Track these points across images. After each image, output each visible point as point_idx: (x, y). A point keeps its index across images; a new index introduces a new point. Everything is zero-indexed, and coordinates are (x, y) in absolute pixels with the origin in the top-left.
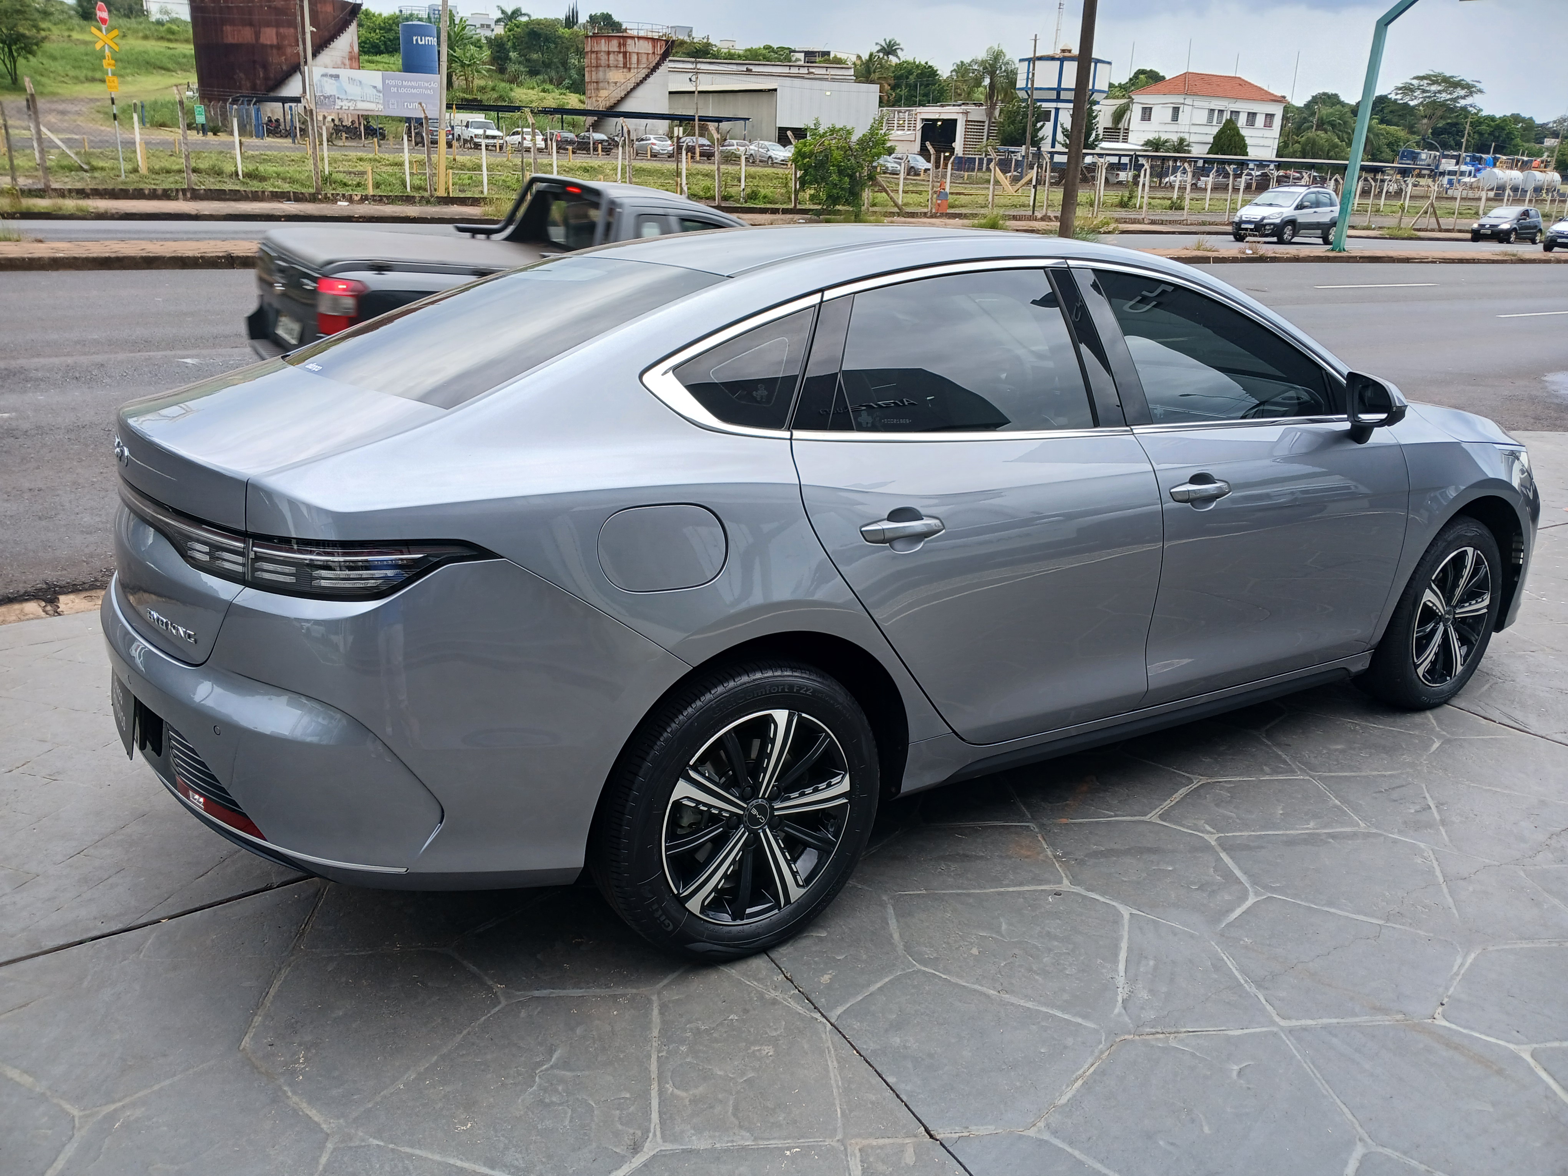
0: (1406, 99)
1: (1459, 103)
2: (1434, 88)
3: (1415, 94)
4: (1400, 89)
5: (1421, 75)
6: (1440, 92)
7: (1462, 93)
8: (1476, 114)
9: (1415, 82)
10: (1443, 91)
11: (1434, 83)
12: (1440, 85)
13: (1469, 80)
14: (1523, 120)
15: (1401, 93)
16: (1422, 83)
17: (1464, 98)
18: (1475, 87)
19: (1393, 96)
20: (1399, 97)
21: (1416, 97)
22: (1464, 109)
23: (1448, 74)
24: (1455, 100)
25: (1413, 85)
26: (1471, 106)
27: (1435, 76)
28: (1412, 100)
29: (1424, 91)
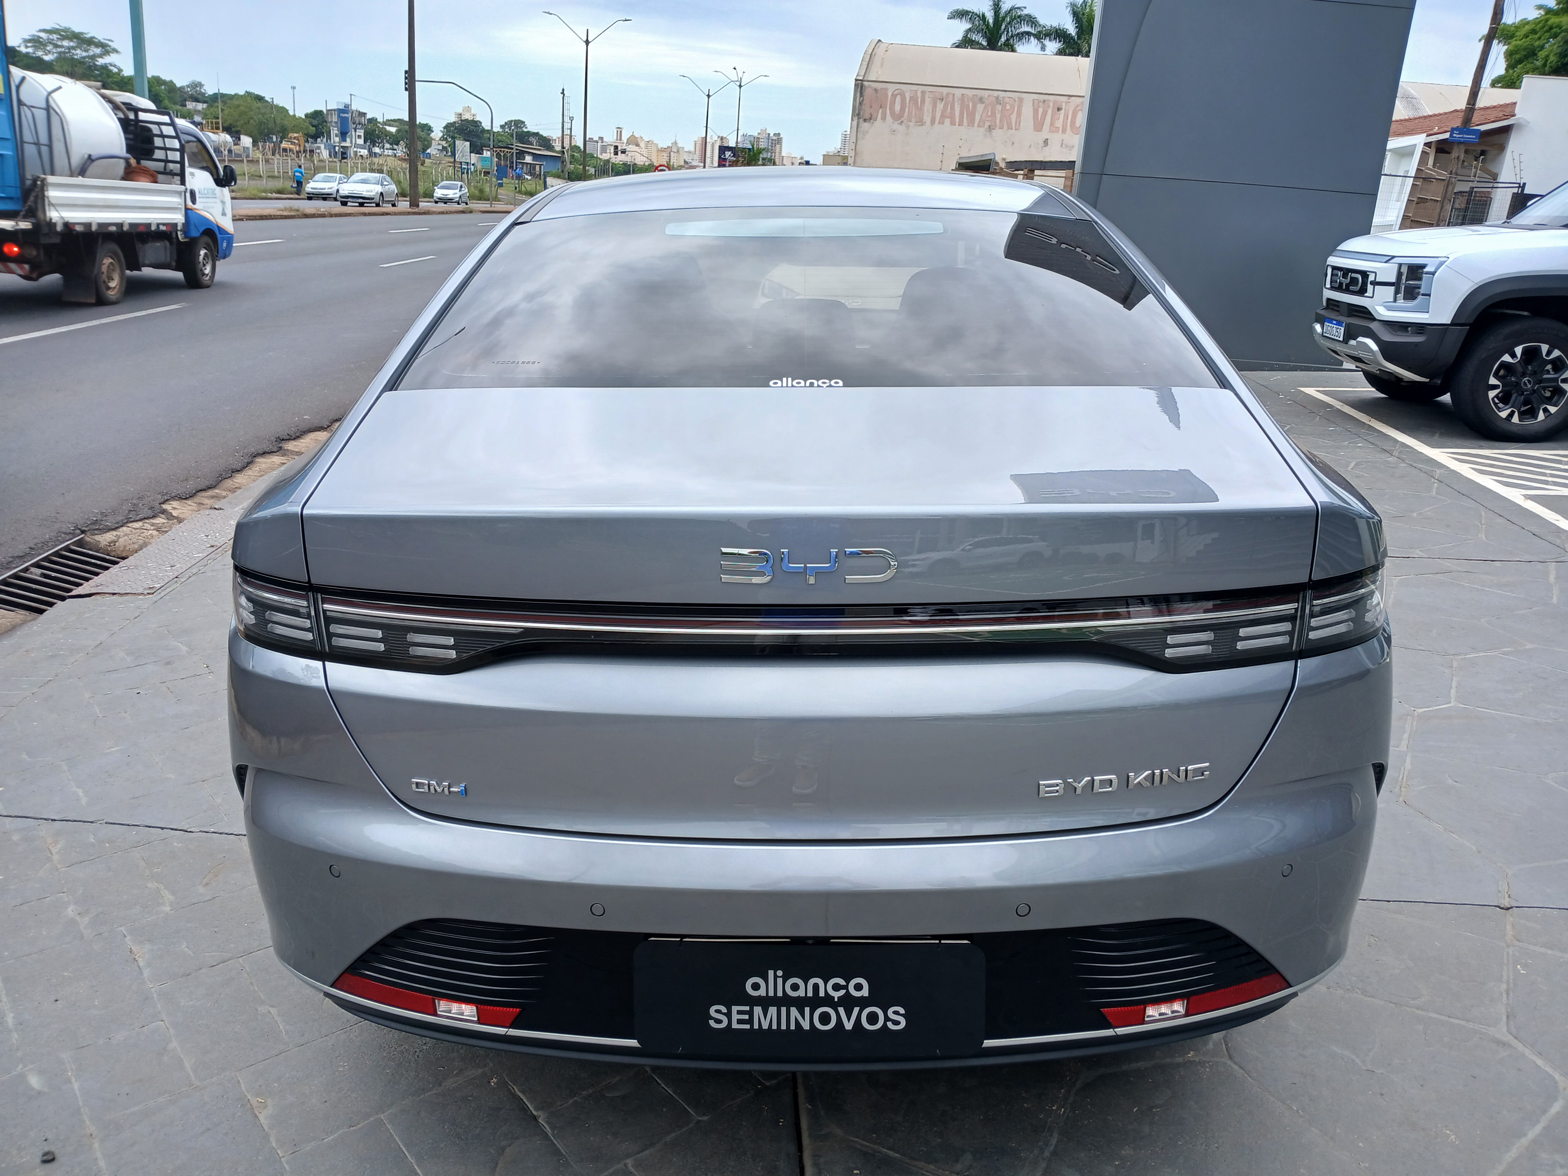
0: (40, 53)
1: (97, 61)
2: (66, 43)
3: (48, 48)
4: (29, 41)
5: (48, 28)
6: (73, 48)
7: (98, 51)
8: (118, 74)
9: (43, 35)
10: (77, 47)
11: (64, 38)
12: (72, 41)
13: (100, 36)
14: (164, 83)
15: (31, 47)
16: (51, 37)
17: (101, 56)
18: (109, 46)
19: (23, 50)
20: (30, 50)
21: (49, 52)
22: (105, 67)
23: (77, 29)
24: (93, 57)
25: (42, 38)
26: (111, 65)
27: (63, 31)
28: (46, 55)
29: (56, 46)
